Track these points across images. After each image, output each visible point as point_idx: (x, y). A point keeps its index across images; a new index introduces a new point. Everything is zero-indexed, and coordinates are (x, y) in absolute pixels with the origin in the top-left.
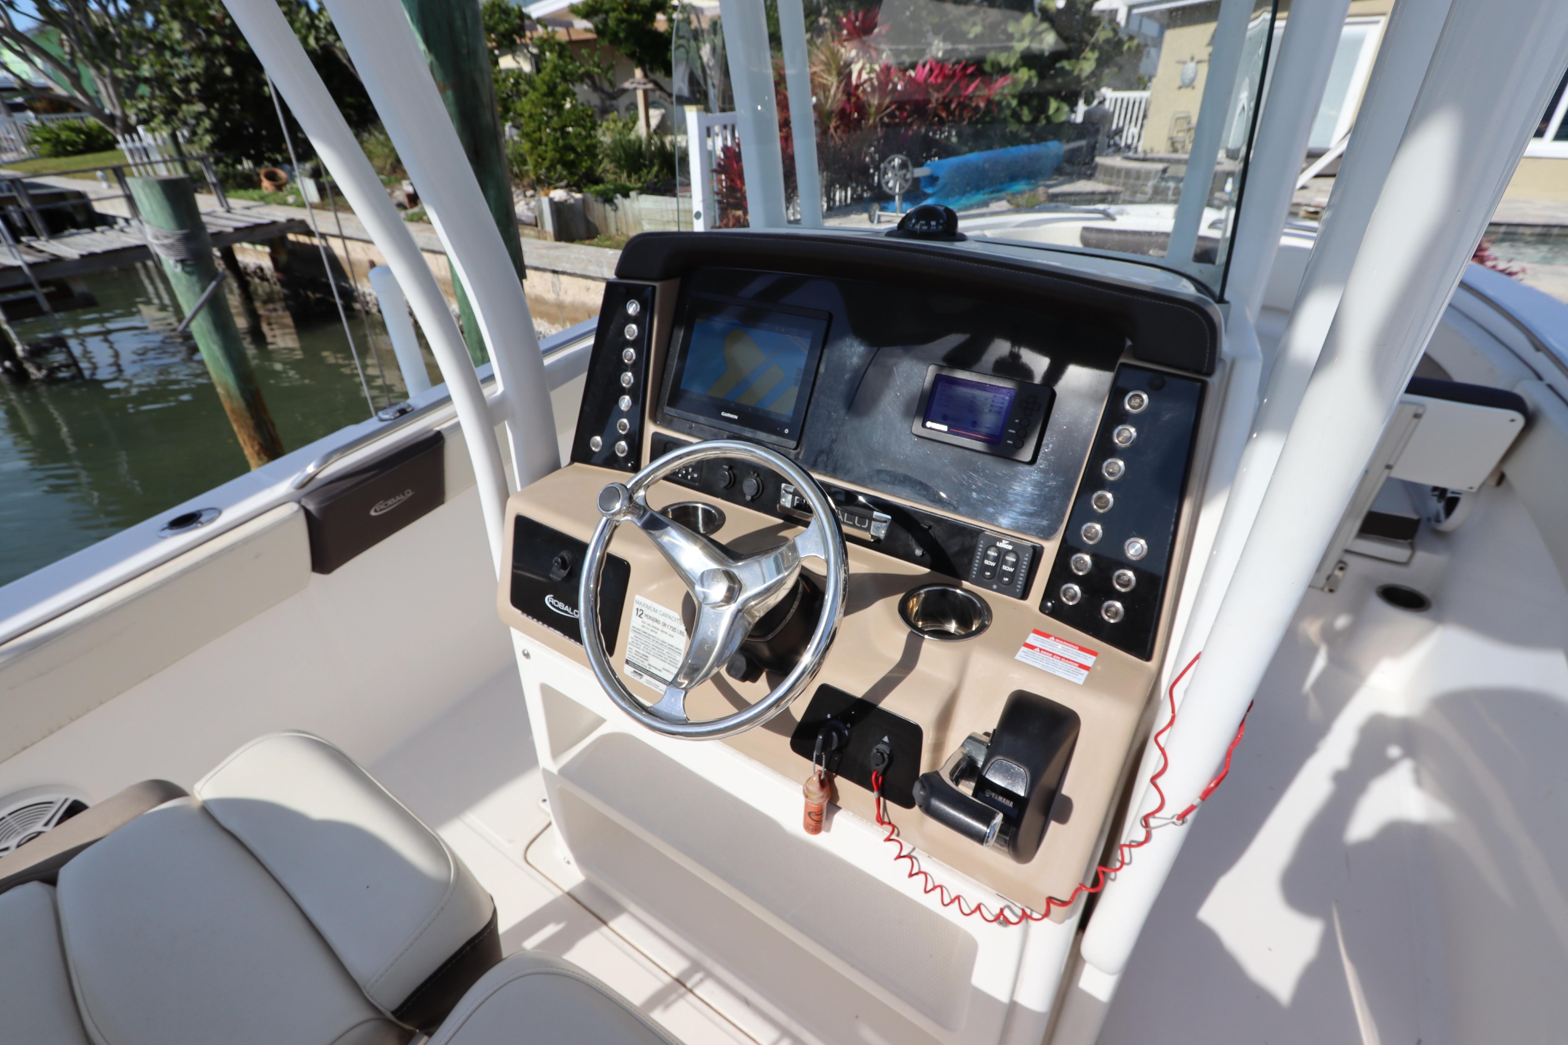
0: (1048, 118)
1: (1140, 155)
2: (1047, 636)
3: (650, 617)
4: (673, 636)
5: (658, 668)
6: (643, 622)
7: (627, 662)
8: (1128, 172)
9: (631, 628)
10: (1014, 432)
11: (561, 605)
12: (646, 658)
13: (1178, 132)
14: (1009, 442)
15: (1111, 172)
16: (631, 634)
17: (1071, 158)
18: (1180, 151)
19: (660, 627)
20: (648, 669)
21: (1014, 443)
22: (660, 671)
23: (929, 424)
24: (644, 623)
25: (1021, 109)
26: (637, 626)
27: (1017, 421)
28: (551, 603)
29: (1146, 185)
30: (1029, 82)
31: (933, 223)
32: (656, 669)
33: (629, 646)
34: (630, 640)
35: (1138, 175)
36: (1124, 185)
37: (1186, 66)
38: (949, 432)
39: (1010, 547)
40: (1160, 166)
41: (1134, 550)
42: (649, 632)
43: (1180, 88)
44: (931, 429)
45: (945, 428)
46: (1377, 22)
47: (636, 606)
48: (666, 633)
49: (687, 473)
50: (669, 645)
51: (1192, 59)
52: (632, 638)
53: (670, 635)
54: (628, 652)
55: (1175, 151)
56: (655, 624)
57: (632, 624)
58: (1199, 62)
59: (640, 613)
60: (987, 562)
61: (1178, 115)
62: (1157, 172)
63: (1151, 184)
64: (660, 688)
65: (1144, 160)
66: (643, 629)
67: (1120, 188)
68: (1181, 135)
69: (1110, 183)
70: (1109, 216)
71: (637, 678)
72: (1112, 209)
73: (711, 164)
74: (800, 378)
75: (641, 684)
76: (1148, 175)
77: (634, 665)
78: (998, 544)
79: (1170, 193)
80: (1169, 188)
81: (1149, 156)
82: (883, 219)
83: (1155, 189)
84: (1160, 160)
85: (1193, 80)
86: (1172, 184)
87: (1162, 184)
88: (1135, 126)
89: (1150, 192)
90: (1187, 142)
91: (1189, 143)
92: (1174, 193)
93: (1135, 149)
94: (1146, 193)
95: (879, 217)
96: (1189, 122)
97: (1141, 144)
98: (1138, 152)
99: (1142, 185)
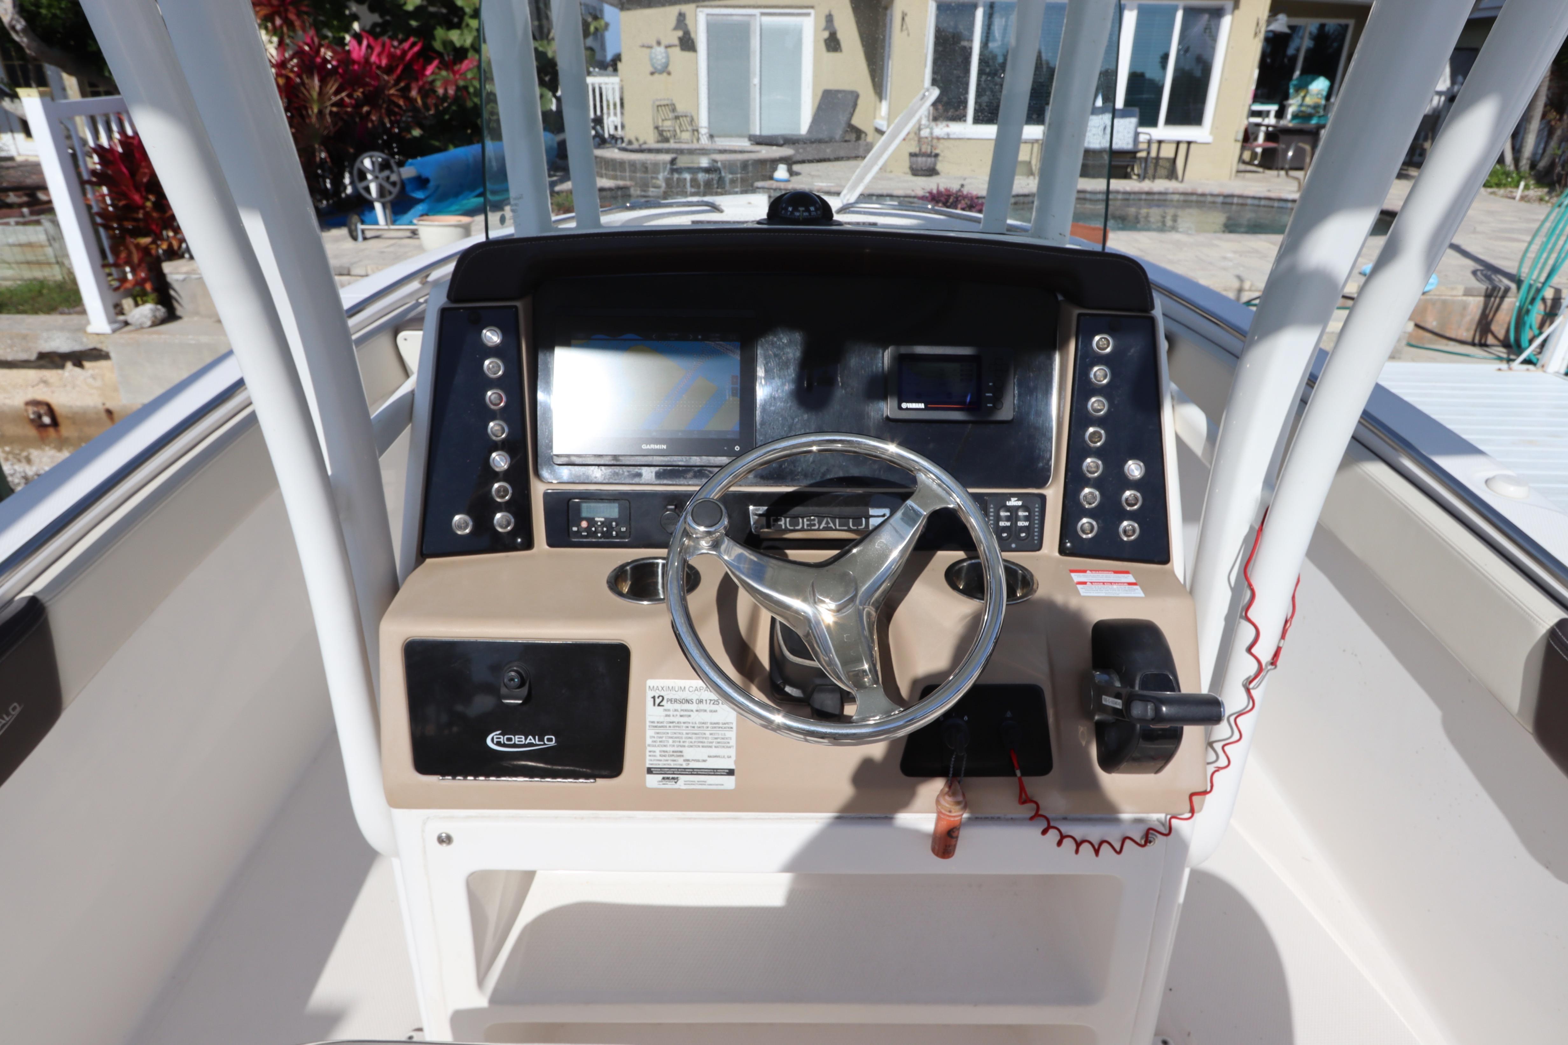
1: (635, 146)
2: (1085, 571)
3: (676, 701)
4: (716, 711)
5: (701, 758)
6: (665, 710)
7: (650, 771)
8: (633, 165)
9: (648, 724)
10: (991, 395)
11: (517, 739)
12: (680, 754)
13: (663, 120)
14: (989, 405)
15: (612, 164)
16: (650, 733)
18: (672, 141)
19: (694, 707)
20: (685, 766)
21: (994, 405)
22: (704, 761)
23: (904, 405)
24: (669, 710)
26: (656, 719)
27: (991, 384)
28: (499, 744)
29: (657, 178)
32: (698, 761)
33: (649, 749)
34: (649, 741)
35: (645, 167)
36: (631, 179)
37: (653, 50)
38: (926, 409)
39: (1020, 503)
40: (668, 157)
41: (1135, 471)
42: (676, 719)
43: (652, 74)
44: (907, 409)
45: (922, 406)
46: (808, 14)
47: (650, 694)
48: (705, 711)
49: (610, 528)
50: (711, 723)
51: (659, 43)
52: (651, 737)
53: (711, 711)
54: (648, 758)
55: (667, 140)
56: (687, 706)
57: (649, 719)
58: (667, 47)
59: (658, 701)
60: (1002, 524)
61: (658, 103)
62: (665, 163)
63: (662, 175)
64: (709, 782)
65: (641, 151)
66: (668, 719)
67: (628, 183)
68: (668, 123)
69: (615, 178)
70: (715, 208)
71: (670, 785)
72: (718, 200)
74: (738, 386)
75: (679, 790)
76: (656, 165)
77: (661, 771)
78: (1008, 504)
79: (688, 184)
80: (684, 180)
81: (645, 146)
82: (368, 234)
83: (668, 181)
84: (658, 151)
85: (666, 65)
86: (687, 176)
87: (676, 176)
88: (615, 114)
89: (664, 185)
90: (678, 131)
91: (681, 131)
92: (692, 186)
93: (626, 140)
94: (658, 187)
95: (363, 231)
96: (674, 110)
97: (629, 134)
98: (630, 142)
99: (652, 178)
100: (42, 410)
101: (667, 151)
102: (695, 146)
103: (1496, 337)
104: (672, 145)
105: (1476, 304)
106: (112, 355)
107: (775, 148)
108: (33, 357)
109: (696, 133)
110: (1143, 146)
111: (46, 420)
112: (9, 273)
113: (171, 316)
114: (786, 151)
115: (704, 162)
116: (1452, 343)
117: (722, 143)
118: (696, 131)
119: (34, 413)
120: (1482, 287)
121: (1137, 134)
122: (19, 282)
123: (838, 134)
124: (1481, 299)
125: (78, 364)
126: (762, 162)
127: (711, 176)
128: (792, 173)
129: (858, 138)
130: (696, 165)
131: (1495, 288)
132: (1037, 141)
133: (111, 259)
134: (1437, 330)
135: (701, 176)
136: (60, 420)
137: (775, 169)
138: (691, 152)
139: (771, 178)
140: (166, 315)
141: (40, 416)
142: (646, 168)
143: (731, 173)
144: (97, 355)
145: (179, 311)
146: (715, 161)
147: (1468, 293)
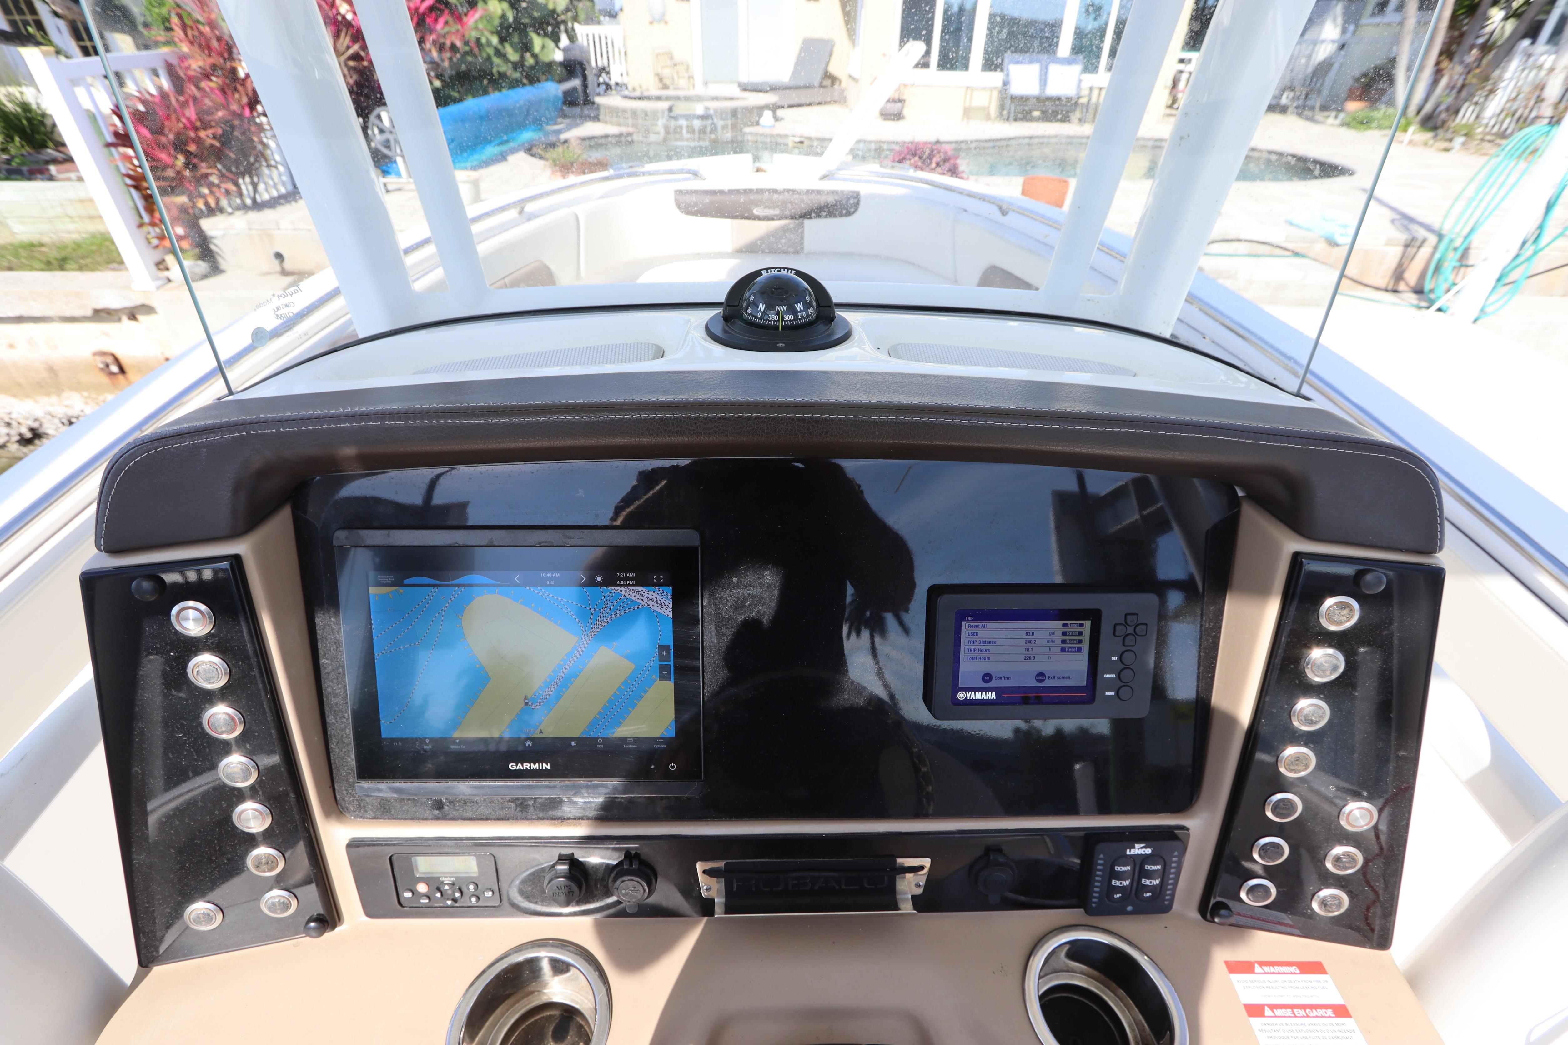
0: (535, 56)
1: (637, 94)
8: (634, 113)
10: (1113, 676)
13: (663, 67)
14: (1107, 693)
15: (616, 112)
17: (570, 100)
18: (670, 88)
21: (1117, 693)
25: (504, 48)
27: (1114, 658)
29: (656, 125)
30: (503, 16)
31: (799, 306)
36: (633, 125)
37: (651, 1)
40: (664, 105)
41: (1360, 818)
43: (651, 23)
55: (665, 87)
60: (1114, 882)
61: (657, 51)
62: (663, 112)
63: (661, 123)
65: (642, 98)
67: (631, 130)
68: (667, 71)
69: (619, 125)
73: (100, 133)
76: (655, 113)
79: (684, 131)
80: (681, 127)
81: (646, 94)
82: (390, 187)
83: (667, 128)
84: (659, 98)
85: (664, 14)
86: (683, 122)
87: (673, 123)
88: (621, 63)
89: (662, 131)
90: (676, 77)
91: (679, 77)
92: (688, 132)
93: (630, 87)
94: (658, 133)
95: (385, 185)
96: (672, 58)
97: (632, 81)
98: (634, 90)
99: (653, 125)
100: (109, 360)
101: (668, 98)
102: (691, 93)
103: (1407, 284)
104: (670, 92)
105: (1394, 254)
106: (158, 309)
107: (761, 94)
108: (89, 313)
109: (691, 80)
110: (1085, 92)
111: (114, 369)
112: (71, 227)
113: (215, 269)
114: (771, 98)
115: (699, 109)
116: (1368, 289)
117: (715, 89)
118: (691, 77)
119: (102, 362)
120: (1403, 237)
121: (1080, 81)
122: (84, 236)
123: (816, 80)
124: (1399, 250)
125: (133, 317)
126: (749, 110)
127: (704, 122)
128: (776, 119)
129: (833, 84)
130: (692, 112)
131: (1413, 239)
132: (996, 88)
133: (146, 218)
134: (1356, 277)
135: (697, 123)
136: (126, 368)
137: (760, 116)
138: (688, 99)
139: (758, 123)
140: (208, 270)
141: (107, 366)
142: (646, 114)
143: (722, 119)
144: (148, 309)
145: (223, 265)
146: (707, 109)
147: (1389, 243)
